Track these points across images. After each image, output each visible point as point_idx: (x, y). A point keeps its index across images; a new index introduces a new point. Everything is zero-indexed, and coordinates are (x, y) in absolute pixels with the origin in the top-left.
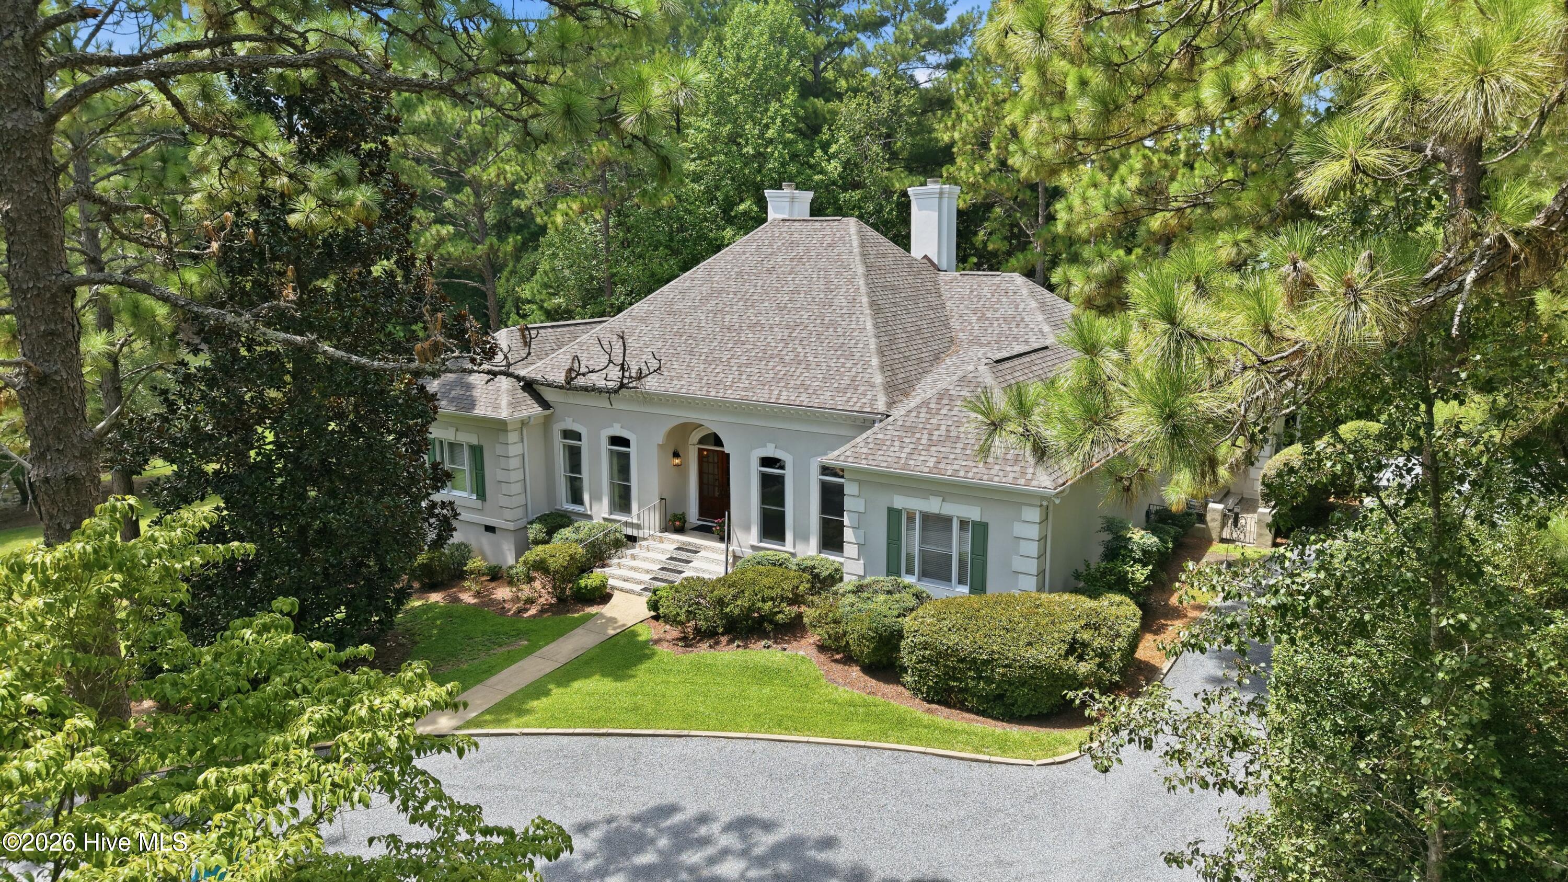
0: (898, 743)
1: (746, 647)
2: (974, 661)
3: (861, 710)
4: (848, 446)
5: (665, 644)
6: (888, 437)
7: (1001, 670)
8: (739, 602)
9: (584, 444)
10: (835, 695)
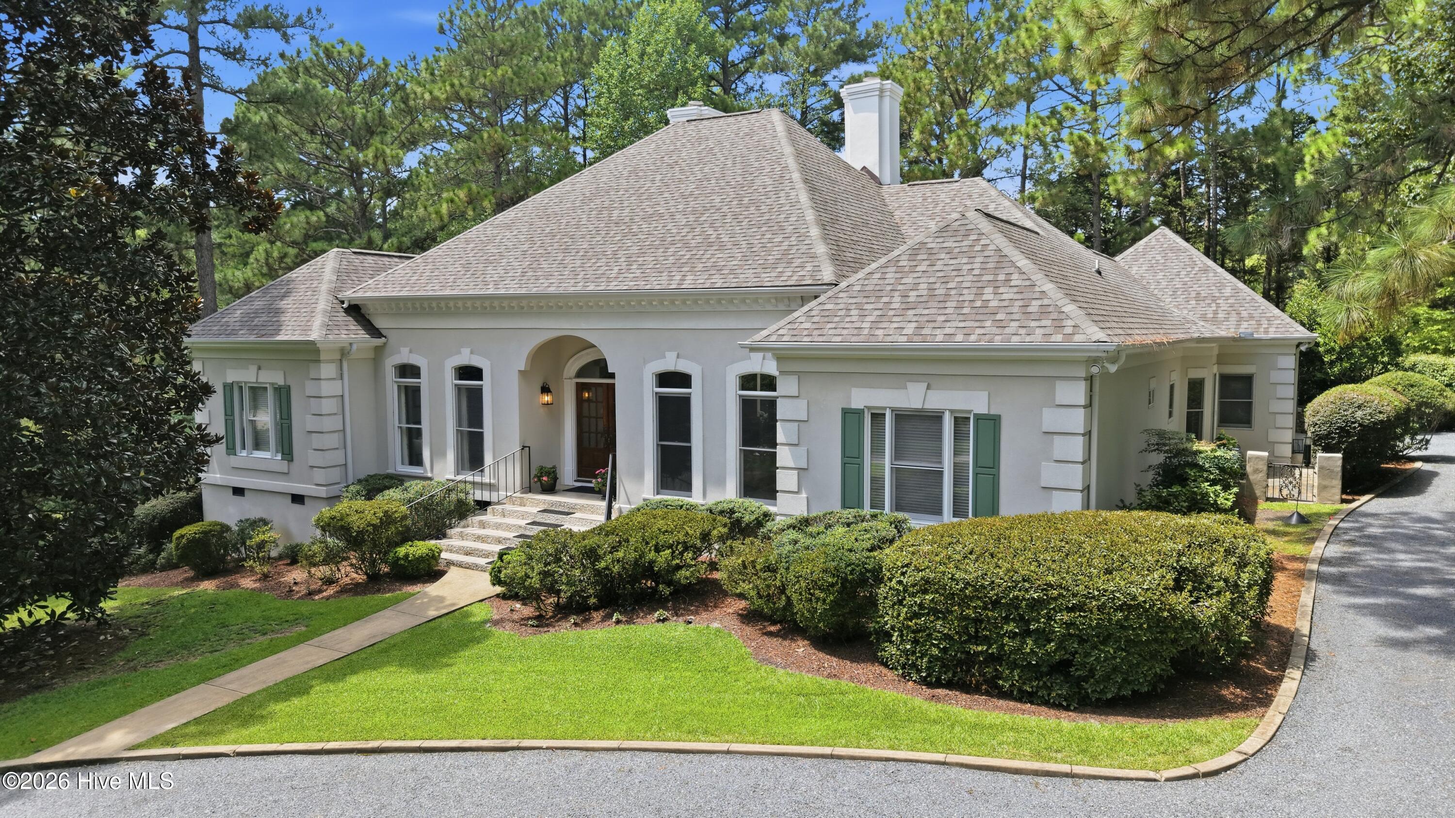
0: (892, 748)
1: (630, 622)
2: (1015, 603)
3: (818, 700)
4: (782, 322)
5: (509, 625)
6: (841, 306)
7: (1066, 617)
8: (620, 554)
9: (424, 382)
10: (772, 680)
